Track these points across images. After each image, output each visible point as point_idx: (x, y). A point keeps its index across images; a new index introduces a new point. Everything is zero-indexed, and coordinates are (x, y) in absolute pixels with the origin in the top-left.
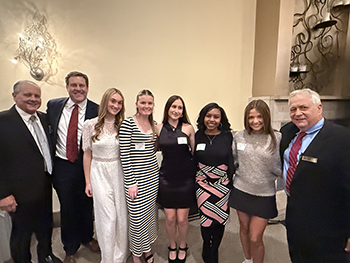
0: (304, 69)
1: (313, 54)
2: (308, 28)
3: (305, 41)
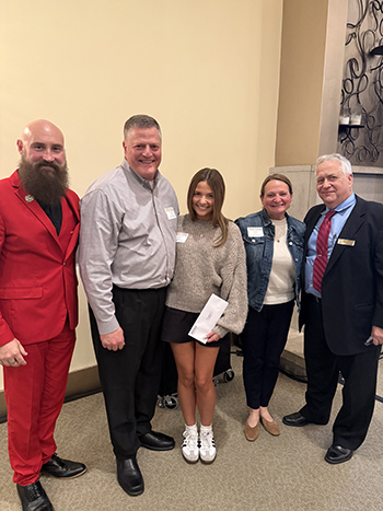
0: (358, 121)
1: (367, 96)
2: (363, 52)
3: (358, 73)
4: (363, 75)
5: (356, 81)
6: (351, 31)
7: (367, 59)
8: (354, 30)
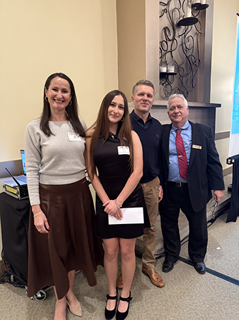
0: (172, 70)
1: (178, 54)
2: (173, 23)
3: (171, 38)
4: (174, 39)
5: (169, 43)
6: (164, 8)
7: (176, 28)
8: (165, 7)
